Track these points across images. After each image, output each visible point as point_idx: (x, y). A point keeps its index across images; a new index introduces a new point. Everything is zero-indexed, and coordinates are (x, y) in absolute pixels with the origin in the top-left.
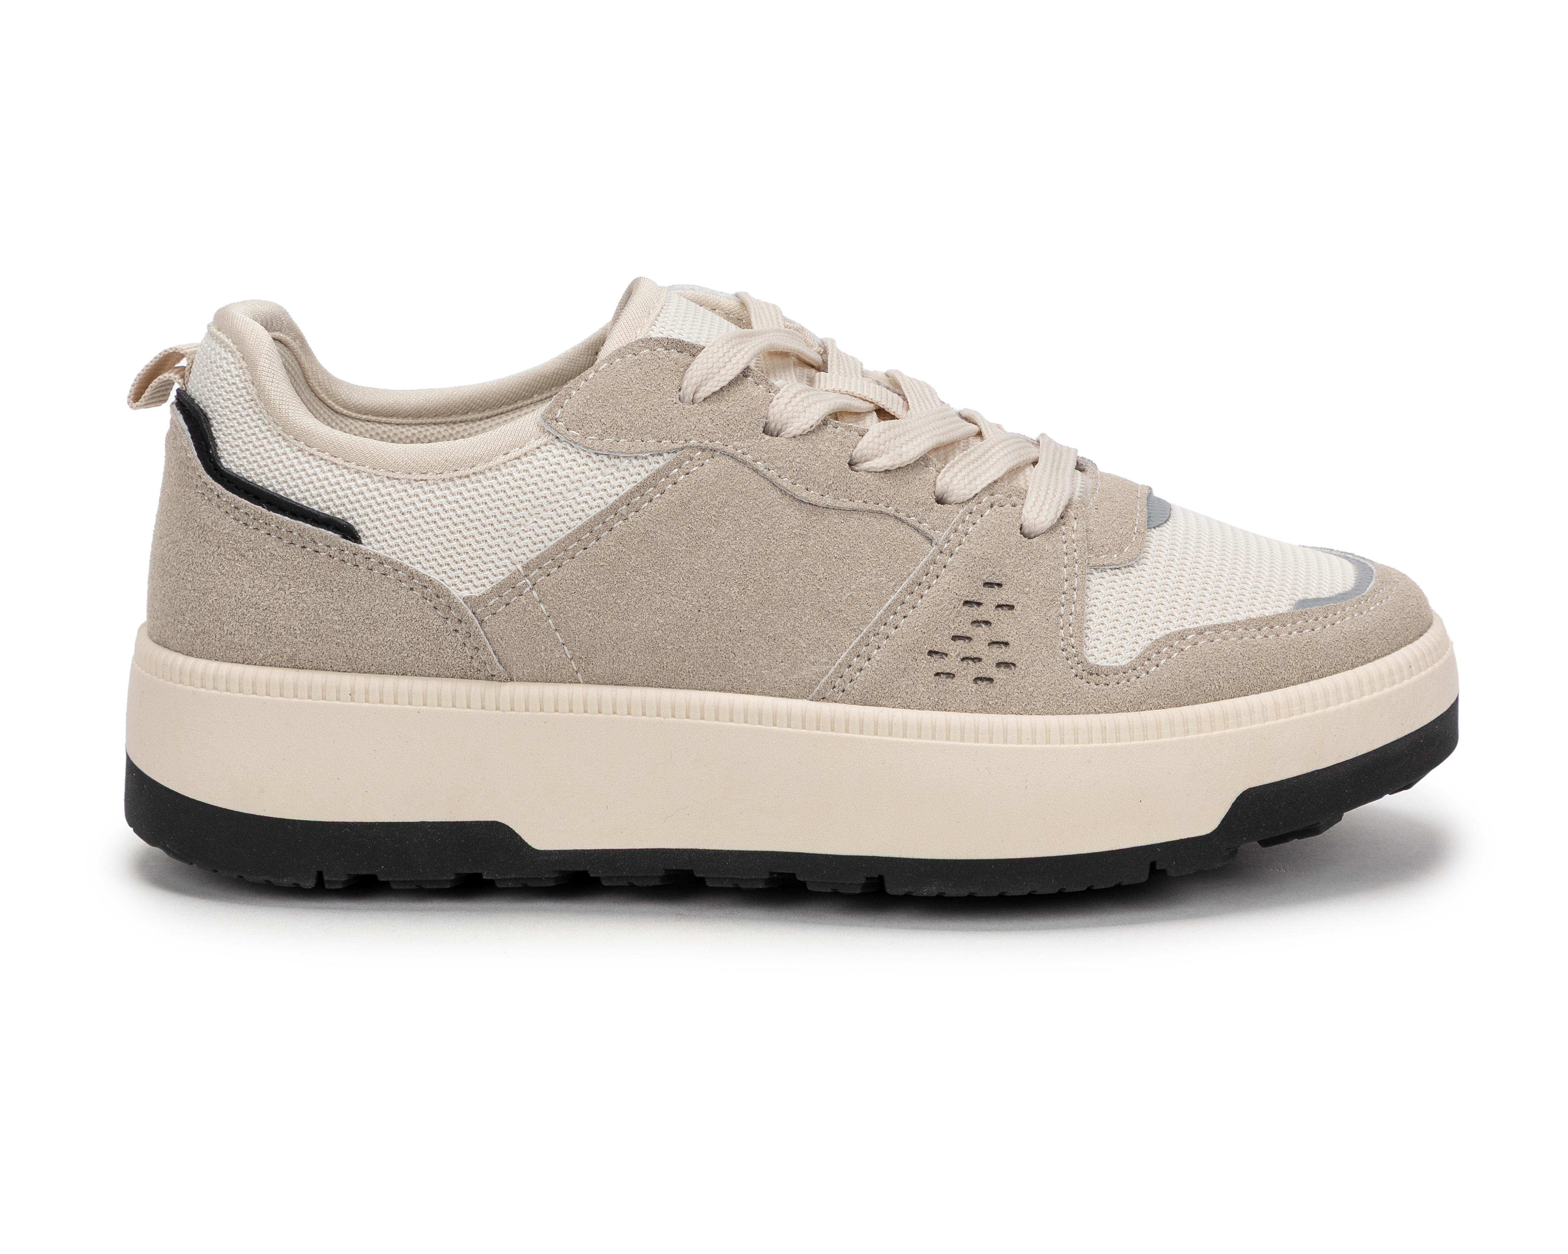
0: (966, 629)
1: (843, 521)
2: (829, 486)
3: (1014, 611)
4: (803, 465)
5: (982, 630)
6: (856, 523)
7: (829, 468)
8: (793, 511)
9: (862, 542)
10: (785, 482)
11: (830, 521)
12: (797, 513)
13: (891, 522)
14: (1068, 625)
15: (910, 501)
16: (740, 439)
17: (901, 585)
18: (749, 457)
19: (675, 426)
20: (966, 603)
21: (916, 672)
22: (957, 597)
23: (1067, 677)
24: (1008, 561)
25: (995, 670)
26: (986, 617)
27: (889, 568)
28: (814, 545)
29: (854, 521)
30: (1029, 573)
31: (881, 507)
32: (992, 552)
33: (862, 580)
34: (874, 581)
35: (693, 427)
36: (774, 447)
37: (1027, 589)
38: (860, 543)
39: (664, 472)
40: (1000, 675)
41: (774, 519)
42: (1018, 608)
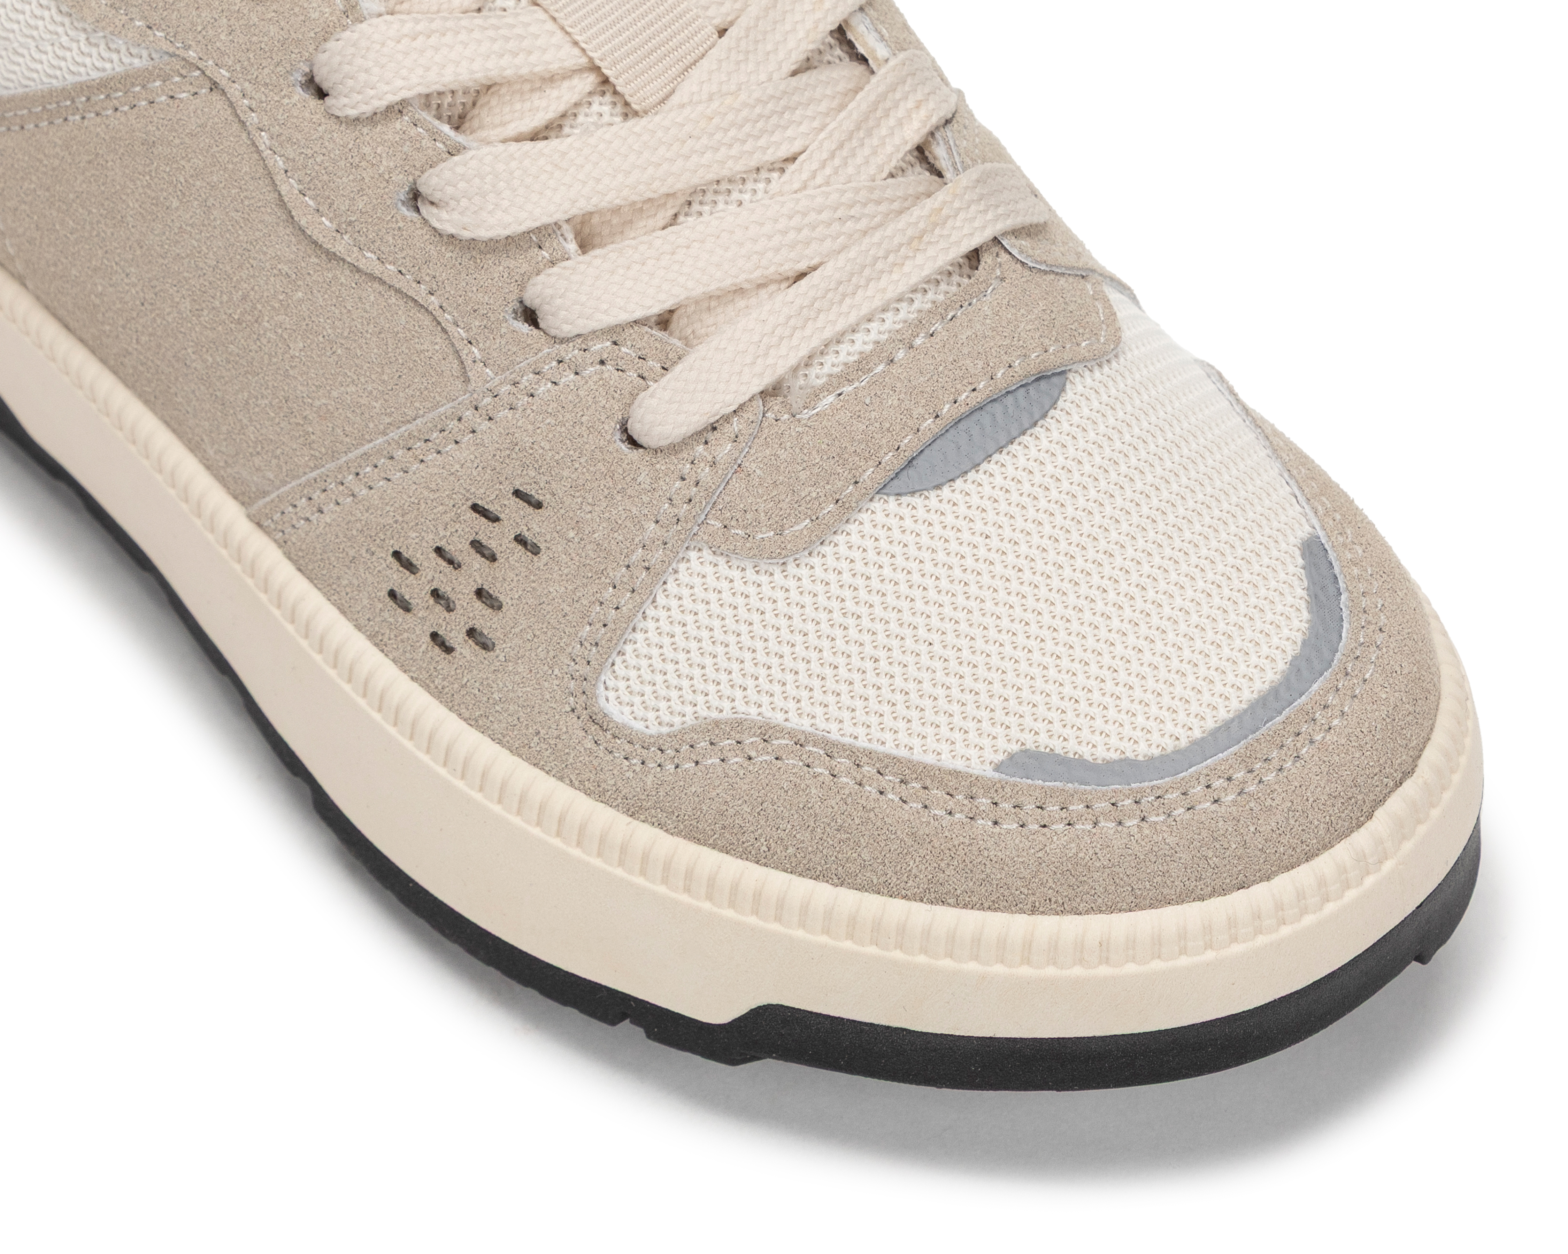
0: (459, 548)
1: (354, 285)
2: (350, 223)
3: (536, 558)
4: (323, 172)
5: (477, 562)
6: (372, 298)
7: (361, 193)
8: (288, 235)
9: (370, 331)
10: (289, 187)
11: (335, 277)
12: (293, 240)
13: (427, 321)
14: (601, 624)
15: (466, 303)
16: (255, 82)
17: (399, 427)
18: (253, 118)
19: (176, 13)
20: (475, 508)
21: (367, 572)
22: (464, 492)
23: (555, 706)
24: (566, 473)
25: (463, 636)
26: (493, 544)
27: (390, 393)
28: (301, 301)
29: (371, 291)
30: (589, 508)
31: (420, 292)
32: (547, 447)
33: (349, 390)
34: (363, 401)
35: (199, 28)
36: (295, 120)
37: (571, 534)
38: (367, 331)
39: (142, 78)
40: (465, 649)
41: (257, 233)
42: (544, 557)
